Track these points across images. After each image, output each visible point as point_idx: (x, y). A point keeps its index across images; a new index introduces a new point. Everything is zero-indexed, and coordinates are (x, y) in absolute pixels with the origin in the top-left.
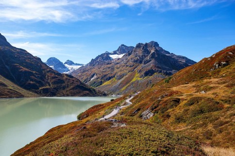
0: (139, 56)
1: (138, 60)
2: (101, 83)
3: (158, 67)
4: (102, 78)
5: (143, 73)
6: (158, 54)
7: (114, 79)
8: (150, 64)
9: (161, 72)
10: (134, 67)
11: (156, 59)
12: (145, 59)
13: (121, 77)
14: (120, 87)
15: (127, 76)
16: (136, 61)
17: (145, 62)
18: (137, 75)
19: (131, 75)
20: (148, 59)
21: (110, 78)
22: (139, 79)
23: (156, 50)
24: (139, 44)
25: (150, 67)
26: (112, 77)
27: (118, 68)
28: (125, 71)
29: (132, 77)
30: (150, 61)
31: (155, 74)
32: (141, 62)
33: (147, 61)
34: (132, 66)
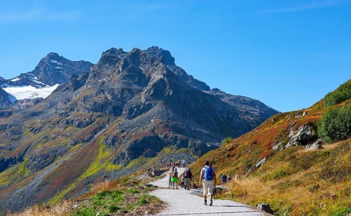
0: (112, 91)
1: (107, 102)
3: (175, 129)
5: (124, 148)
6: (175, 87)
7: (20, 167)
8: (149, 118)
9: (184, 144)
10: (94, 125)
11: (168, 102)
12: (133, 101)
13: (47, 159)
14: (41, 194)
15: (67, 158)
16: (99, 108)
17: (131, 111)
18: (105, 153)
19: (83, 155)
20: (143, 100)
22: (111, 167)
23: (169, 74)
24: (113, 50)
25: (150, 127)
26: (12, 162)
27: (34, 130)
28: (63, 141)
29: (85, 160)
30: (149, 107)
31: (167, 150)
32: (117, 112)
33: (138, 107)
34: (88, 124)
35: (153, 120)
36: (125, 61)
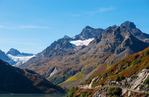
0: (111, 44)
1: (109, 48)
2: (64, 79)
4: (65, 73)
6: (133, 41)
7: (80, 73)
8: (124, 54)
10: (105, 57)
11: (131, 47)
12: (118, 48)
15: (96, 70)
16: (106, 50)
17: (118, 51)
20: (122, 47)
21: (74, 73)
23: (131, 36)
24: (110, 27)
25: (124, 57)
26: (77, 71)
27: (84, 60)
28: (94, 63)
30: (124, 49)
32: (113, 52)
33: (120, 49)
34: (102, 57)
36: (115, 31)
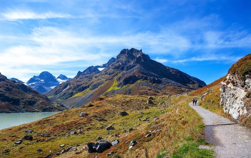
0: (122, 62)
1: (119, 65)
2: (72, 94)
3: (143, 73)
5: (121, 81)
6: (144, 59)
7: (88, 89)
9: (146, 79)
10: (114, 74)
11: (142, 64)
12: (128, 64)
13: (95, 86)
14: (89, 99)
15: (102, 85)
16: (117, 68)
17: (127, 68)
18: (116, 83)
19: (108, 84)
20: (132, 64)
21: (84, 89)
22: (116, 88)
23: (143, 55)
24: (125, 50)
25: (133, 73)
26: (86, 88)
27: (96, 77)
28: (103, 79)
29: (108, 86)
30: (134, 66)
31: (139, 81)
32: (123, 69)
33: (130, 66)
34: (112, 73)
35: (135, 71)
36: (128, 52)
